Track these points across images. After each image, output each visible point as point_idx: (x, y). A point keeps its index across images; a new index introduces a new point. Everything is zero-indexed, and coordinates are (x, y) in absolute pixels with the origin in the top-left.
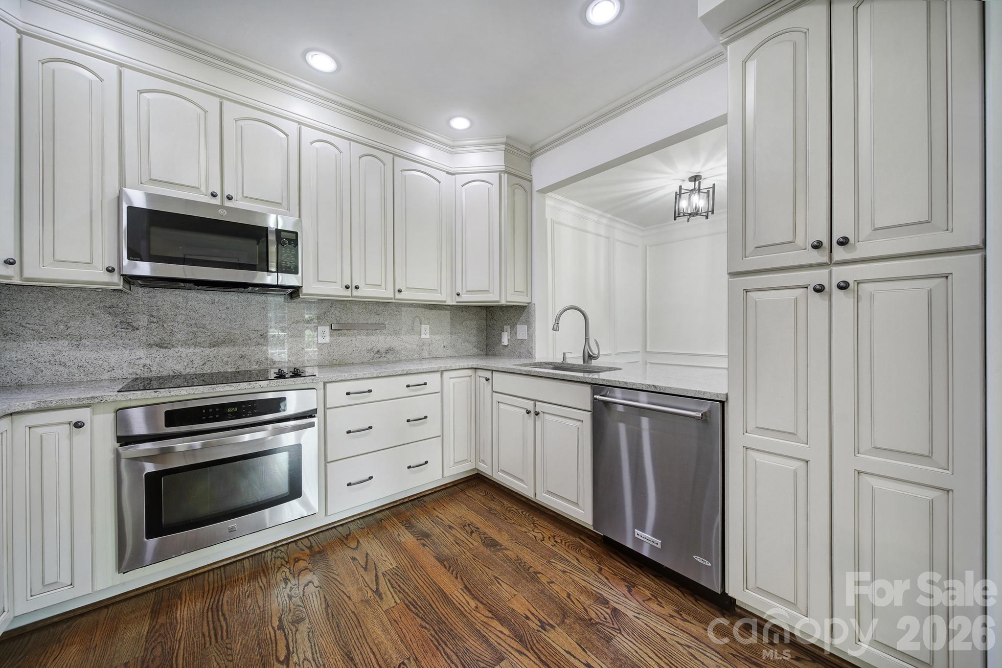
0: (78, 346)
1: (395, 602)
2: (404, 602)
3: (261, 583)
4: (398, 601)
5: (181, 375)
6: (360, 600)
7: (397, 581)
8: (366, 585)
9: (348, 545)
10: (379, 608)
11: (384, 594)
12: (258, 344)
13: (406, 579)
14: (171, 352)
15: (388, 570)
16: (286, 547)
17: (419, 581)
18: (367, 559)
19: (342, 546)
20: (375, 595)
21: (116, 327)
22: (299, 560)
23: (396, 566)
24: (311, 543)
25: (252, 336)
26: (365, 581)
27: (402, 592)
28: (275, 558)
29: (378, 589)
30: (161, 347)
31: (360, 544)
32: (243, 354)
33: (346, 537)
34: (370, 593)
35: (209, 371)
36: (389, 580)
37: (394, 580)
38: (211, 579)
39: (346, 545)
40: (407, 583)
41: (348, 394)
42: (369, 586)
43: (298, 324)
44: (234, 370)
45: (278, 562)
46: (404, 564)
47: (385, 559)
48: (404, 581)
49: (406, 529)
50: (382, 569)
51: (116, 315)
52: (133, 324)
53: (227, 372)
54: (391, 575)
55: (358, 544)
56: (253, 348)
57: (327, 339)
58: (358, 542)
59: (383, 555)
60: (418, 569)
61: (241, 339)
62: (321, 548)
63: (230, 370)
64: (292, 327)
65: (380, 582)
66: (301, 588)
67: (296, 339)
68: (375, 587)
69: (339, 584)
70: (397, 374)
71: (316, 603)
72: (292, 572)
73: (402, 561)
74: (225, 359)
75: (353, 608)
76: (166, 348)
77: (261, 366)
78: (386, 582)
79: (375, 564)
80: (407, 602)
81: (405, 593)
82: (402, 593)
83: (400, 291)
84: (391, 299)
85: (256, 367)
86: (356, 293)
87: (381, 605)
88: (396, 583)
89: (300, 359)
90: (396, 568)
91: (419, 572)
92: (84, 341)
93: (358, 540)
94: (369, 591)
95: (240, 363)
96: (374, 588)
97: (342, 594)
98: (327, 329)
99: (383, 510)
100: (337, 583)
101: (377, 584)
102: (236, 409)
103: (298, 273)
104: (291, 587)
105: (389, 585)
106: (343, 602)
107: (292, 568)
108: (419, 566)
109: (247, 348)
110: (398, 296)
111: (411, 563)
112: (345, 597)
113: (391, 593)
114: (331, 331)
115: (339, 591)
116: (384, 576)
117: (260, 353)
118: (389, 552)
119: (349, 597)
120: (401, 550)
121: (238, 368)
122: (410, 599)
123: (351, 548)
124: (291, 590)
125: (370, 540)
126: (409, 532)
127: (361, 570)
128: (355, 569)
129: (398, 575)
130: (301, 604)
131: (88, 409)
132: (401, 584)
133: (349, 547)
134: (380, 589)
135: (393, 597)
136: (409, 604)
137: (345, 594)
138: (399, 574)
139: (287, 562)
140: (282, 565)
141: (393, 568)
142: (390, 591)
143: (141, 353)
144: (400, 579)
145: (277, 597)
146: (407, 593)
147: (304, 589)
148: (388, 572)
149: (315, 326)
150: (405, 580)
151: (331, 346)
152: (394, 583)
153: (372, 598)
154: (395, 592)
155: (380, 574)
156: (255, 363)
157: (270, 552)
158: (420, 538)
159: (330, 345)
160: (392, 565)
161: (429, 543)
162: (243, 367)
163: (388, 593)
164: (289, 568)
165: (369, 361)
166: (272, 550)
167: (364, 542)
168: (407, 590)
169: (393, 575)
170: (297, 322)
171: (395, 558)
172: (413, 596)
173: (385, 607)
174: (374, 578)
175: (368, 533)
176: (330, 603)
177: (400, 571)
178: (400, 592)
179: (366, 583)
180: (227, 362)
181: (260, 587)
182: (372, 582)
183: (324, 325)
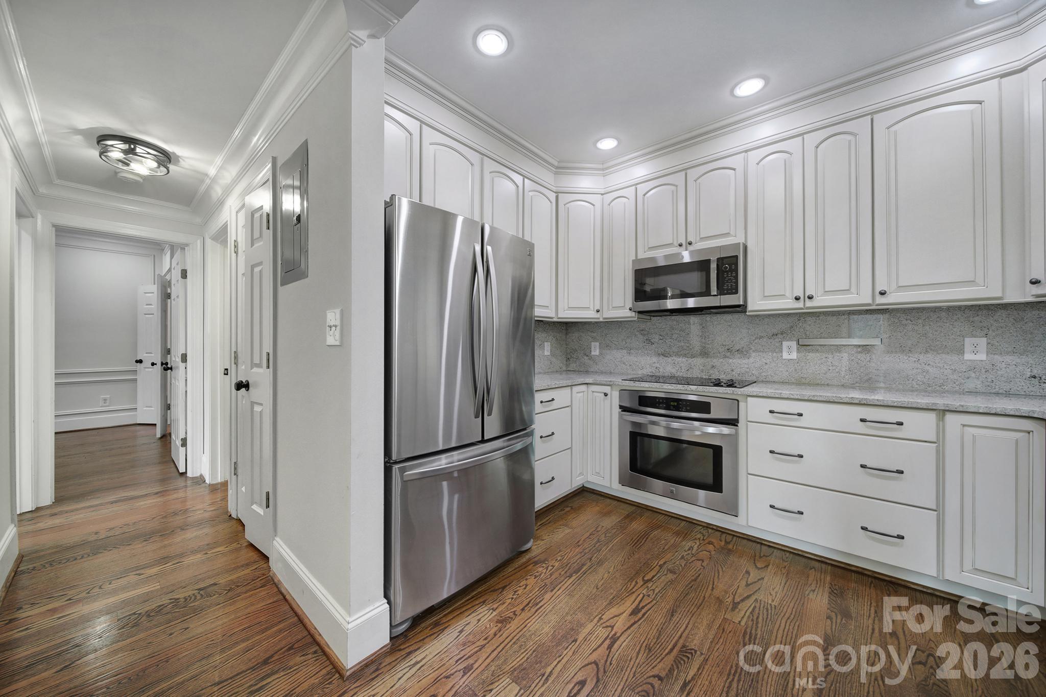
0: (630, 353)
1: (740, 622)
2: (746, 628)
3: (677, 539)
4: (743, 623)
5: (675, 377)
6: (718, 596)
7: (761, 614)
8: (734, 593)
9: (756, 562)
10: (724, 612)
11: (738, 610)
12: (725, 357)
13: (770, 620)
14: (670, 360)
15: (765, 602)
16: (713, 531)
17: (781, 632)
18: (757, 581)
19: (750, 558)
20: (731, 603)
21: (644, 342)
22: (711, 544)
23: (775, 606)
24: (731, 541)
25: (721, 350)
26: (737, 590)
27: (755, 622)
28: (700, 532)
29: (739, 603)
30: (665, 356)
31: (766, 568)
32: (714, 365)
33: (762, 555)
34: (730, 600)
35: (691, 376)
36: (755, 607)
37: (759, 610)
38: (660, 518)
39: (755, 561)
40: (768, 622)
41: (771, 412)
42: (734, 596)
43: (761, 340)
44: (707, 377)
45: (699, 536)
46: (785, 610)
47: (773, 593)
48: (767, 618)
49: (830, 593)
50: (760, 596)
51: (644, 335)
52: (651, 341)
53: (702, 378)
54: (762, 606)
55: (765, 567)
56: (721, 360)
57: (794, 355)
58: (767, 566)
59: (775, 590)
60: (792, 624)
61: (712, 353)
62: (734, 548)
63: (705, 377)
64: (755, 342)
65: (746, 602)
66: (694, 558)
67: (760, 354)
68: (739, 600)
69: (717, 576)
70: (841, 401)
71: (691, 573)
72: (700, 547)
73: (786, 608)
74: (701, 368)
75: (707, 595)
76: (667, 357)
77: (728, 376)
78: (751, 606)
79: (759, 589)
80: (748, 630)
81: (756, 625)
82: (753, 623)
83: (882, 293)
84: (869, 305)
85: (724, 376)
86: (809, 304)
87: (727, 613)
88: (759, 614)
89: (764, 374)
90: (773, 606)
91: (791, 627)
92: (632, 351)
93: (769, 565)
94: (731, 598)
95: (711, 372)
96: (737, 599)
97: (711, 583)
98: (794, 344)
99: (826, 563)
100: (717, 575)
101: (743, 600)
102: (676, 404)
103: (736, 292)
104: (689, 554)
105: (751, 609)
106: (707, 587)
107: (701, 545)
108: (797, 624)
109: (717, 360)
110: (880, 300)
111: (792, 616)
112: (711, 586)
113: (745, 615)
114: (798, 346)
115: (712, 580)
116: (754, 601)
117: (727, 365)
118: (784, 592)
119: (713, 588)
120: (799, 601)
121: (710, 376)
122: (753, 631)
123: (756, 566)
124: (686, 555)
125: (779, 572)
126: (829, 597)
127: (744, 583)
128: (740, 579)
129: (767, 611)
130: (683, 565)
131: (609, 387)
132: (761, 618)
133: (755, 563)
134: (741, 604)
135: (743, 617)
136: (749, 633)
137: (713, 584)
138: (770, 612)
139: (703, 540)
140: (699, 539)
141: (771, 604)
142: (746, 613)
143: (655, 359)
144: (765, 615)
145: (677, 552)
146: (758, 627)
147: (694, 560)
148: (762, 602)
149: (780, 341)
150: (768, 620)
151: (798, 363)
152: (757, 612)
153: (727, 603)
154: (749, 617)
155: (753, 598)
156: (723, 373)
157: (701, 527)
158: (835, 610)
159: (798, 361)
160: (773, 601)
161: (839, 621)
162: (714, 376)
163: (743, 613)
164: (700, 544)
165: (853, 384)
166: (704, 527)
167: (771, 570)
168: (760, 625)
169: (764, 607)
170: (761, 337)
171: (782, 600)
172: (759, 633)
173: (728, 616)
174: (745, 595)
175: (785, 567)
176: (698, 580)
177: (773, 611)
178: (752, 620)
179: (736, 592)
180: (703, 370)
181: (675, 540)
182: (740, 596)
183: (790, 340)
